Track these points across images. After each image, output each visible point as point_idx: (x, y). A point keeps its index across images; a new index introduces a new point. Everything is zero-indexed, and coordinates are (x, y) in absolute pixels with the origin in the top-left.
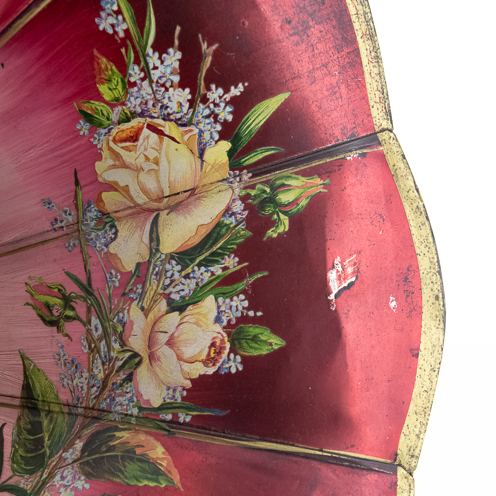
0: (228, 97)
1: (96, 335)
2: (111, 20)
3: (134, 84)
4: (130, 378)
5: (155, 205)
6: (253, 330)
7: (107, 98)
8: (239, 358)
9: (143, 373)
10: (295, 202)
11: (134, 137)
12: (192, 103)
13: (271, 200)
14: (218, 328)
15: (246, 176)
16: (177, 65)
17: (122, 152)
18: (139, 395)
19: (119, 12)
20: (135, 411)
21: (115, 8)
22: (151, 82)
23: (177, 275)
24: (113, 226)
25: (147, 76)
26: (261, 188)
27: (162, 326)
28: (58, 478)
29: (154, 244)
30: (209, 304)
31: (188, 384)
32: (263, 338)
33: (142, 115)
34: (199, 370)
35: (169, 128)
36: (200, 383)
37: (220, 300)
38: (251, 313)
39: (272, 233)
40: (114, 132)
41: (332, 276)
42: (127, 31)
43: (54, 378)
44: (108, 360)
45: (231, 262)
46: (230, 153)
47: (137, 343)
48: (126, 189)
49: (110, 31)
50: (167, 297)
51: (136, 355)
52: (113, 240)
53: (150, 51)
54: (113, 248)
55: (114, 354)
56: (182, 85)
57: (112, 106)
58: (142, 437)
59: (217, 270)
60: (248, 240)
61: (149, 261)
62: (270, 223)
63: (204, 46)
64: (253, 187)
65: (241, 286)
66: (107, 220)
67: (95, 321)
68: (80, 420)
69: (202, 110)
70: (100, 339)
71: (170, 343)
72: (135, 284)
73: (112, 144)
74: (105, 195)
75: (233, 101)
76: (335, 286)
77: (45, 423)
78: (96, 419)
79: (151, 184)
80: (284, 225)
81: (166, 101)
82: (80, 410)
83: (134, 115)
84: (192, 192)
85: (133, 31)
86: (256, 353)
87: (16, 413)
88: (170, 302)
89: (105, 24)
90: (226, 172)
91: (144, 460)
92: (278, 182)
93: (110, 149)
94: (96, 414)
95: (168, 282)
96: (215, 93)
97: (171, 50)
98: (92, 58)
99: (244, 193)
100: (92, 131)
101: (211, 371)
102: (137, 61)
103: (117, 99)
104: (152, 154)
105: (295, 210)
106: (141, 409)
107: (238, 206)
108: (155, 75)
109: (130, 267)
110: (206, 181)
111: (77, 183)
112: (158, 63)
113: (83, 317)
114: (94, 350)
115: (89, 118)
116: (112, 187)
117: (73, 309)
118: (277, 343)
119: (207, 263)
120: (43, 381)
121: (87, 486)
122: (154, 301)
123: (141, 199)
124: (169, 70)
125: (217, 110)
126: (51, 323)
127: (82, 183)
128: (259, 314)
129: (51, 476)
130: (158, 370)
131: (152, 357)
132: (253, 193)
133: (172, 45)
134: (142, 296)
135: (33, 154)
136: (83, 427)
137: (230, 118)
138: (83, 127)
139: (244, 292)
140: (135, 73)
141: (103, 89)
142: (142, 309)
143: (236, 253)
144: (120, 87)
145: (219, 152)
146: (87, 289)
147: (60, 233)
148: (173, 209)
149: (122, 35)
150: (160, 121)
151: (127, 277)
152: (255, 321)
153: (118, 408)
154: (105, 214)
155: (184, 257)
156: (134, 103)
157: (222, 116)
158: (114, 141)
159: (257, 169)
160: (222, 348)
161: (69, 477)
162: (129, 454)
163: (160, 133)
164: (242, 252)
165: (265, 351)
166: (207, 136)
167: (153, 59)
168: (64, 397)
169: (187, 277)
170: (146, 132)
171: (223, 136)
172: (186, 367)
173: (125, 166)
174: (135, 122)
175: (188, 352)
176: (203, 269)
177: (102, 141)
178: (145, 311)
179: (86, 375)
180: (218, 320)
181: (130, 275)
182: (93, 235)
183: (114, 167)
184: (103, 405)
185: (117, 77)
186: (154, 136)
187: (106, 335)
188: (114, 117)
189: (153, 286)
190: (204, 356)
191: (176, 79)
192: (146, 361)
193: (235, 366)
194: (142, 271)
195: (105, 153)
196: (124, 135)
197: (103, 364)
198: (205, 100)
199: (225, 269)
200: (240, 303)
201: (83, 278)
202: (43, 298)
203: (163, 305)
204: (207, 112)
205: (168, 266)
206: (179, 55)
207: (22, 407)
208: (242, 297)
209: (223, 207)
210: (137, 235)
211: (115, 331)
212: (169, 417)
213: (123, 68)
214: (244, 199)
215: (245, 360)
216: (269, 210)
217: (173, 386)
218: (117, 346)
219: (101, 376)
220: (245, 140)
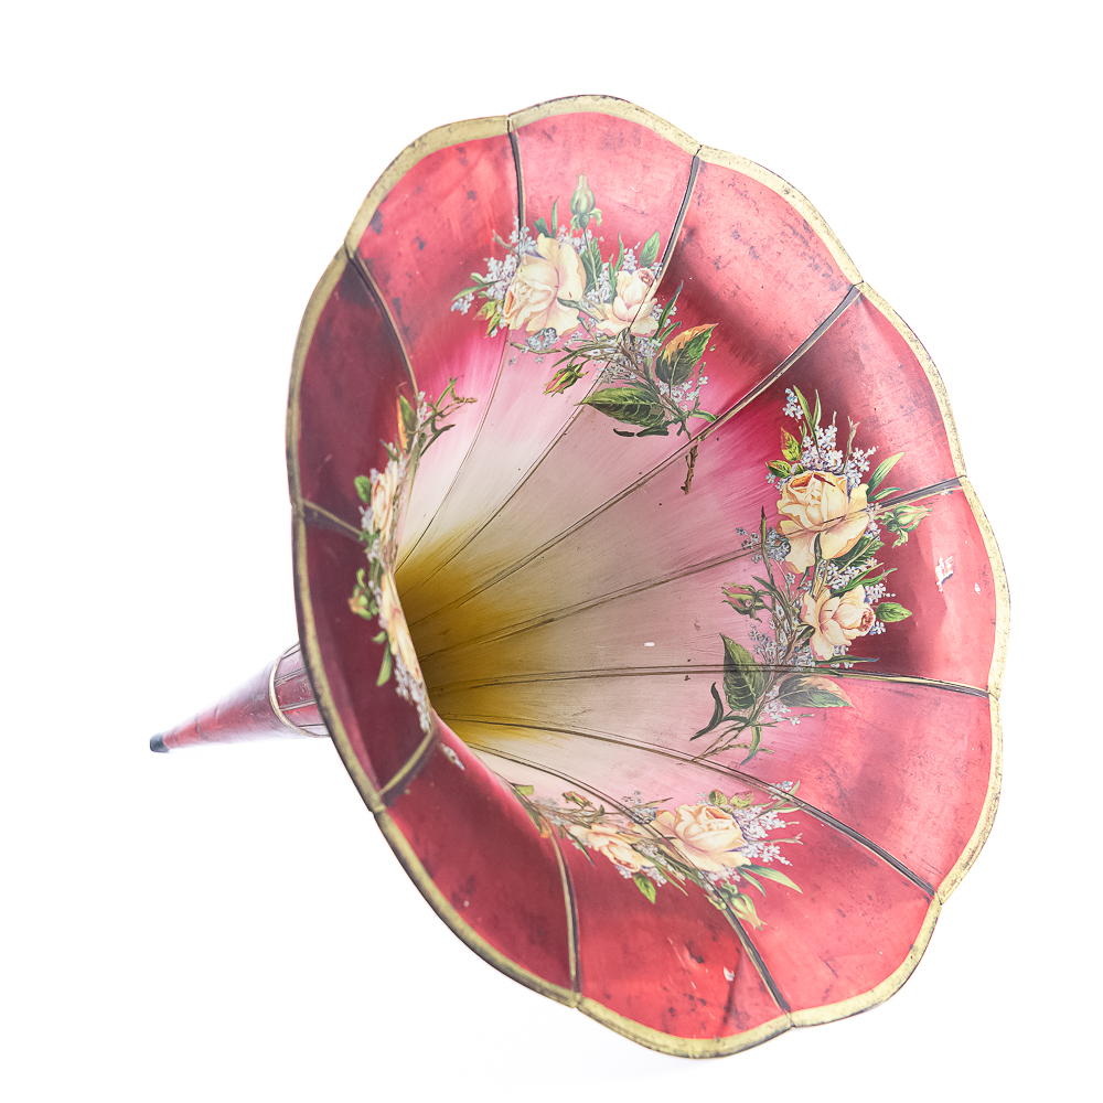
0: (866, 455)
1: (780, 617)
2: (793, 409)
3: (807, 449)
4: (807, 643)
5: (818, 528)
6: (890, 606)
7: (788, 458)
8: (882, 624)
9: (816, 639)
10: (911, 523)
11: (805, 484)
12: (843, 460)
13: (895, 522)
14: (867, 605)
15: (878, 507)
16: (834, 436)
17: (797, 494)
18: (815, 653)
19: (798, 404)
20: (813, 664)
21: (796, 401)
22: (817, 447)
23: (836, 573)
24: (787, 544)
25: (815, 443)
26: (887, 515)
27: (827, 607)
28: (767, 708)
29: (818, 554)
30: (859, 591)
31: (850, 643)
32: (897, 610)
33: (811, 468)
34: (856, 634)
35: (829, 477)
36: (857, 642)
37: (867, 587)
38: (888, 595)
39: (897, 543)
40: (791, 480)
41: (938, 570)
42: (803, 415)
43: (751, 649)
44: (790, 633)
45: (872, 563)
46: (868, 492)
47: (811, 619)
48: (798, 518)
49: (792, 416)
50: (830, 587)
51: (811, 627)
52: (788, 553)
53: (817, 427)
54: (788, 558)
55: (794, 628)
56: (837, 449)
57: (791, 464)
58: (820, 680)
59: (863, 568)
60: (882, 548)
61: (816, 566)
62: (896, 537)
63: (851, 424)
64: (883, 514)
65: (880, 578)
66: (783, 540)
67: (778, 607)
68: (773, 673)
69: (850, 464)
70: (783, 619)
71: (834, 617)
72: (806, 581)
73: (789, 488)
74: (782, 523)
75: (870, 458)
76: (940, 576)
77: (747, 678)
78: (786, 672)
79: (815, 514)
80: (905, 538)
81: (826, 459)
82: (772, 668)
83: (805, 469)
84: (843, 518)
85: (807, 416)
86: (893, 621)
87: (722, 675)
88: (832, 590)
89: (789, 411)
90: (865, 505)
91: (824, 692)
92: (899, 511)
93: (788, 491)
94: (783, 669)
95: (830, 578)
96: (858, 454)
97: (830, 427)
98: (780, 433)
99: (877, 518)
100: (776, 480)
101: (864, 634)
102: (809, 434)
103: (795, 459)
104: (816, 494)
105: (910, 528)
106: (817, 662)
107: (874, 527)
108: (820, 442)
109: (802, 570)
110: (852, 511)
111: (763, 515)
112: (822, 435)
113: (770, 606)
114: (779, 627)
115: (774, 471)
116: (787, 517)
117: (762, 601)
118: (907, 613)
119: (855, 564)
120: (741, 651)
121: (789, 711)
122: (821, 591)
123: (808, 524)
124: (829, 439)
125: (859, 464)
126: (745, 612)
127: (766, 516)
128: (894, 595)
129: (761, 707)
130: (827, 636)
131: (822, 628)
132: (883, 518)
133: (831, 424)
134: (812, 588)
135: (734, 497)
136: (776, 678)
137: (867, 469)
138: (771, 478)
139: (882, 582)
140: (807, 441)
141: (786, 452)
142: (813, 596)
143: (875, 557)
144: (797, 451)
145: (860, 491)
146: (771, 587)
147: (749, 550)
148: (828, 530)
149: (800, 418)
150: (822, 472)
151: (800, 577)
152: (891, 600)
153: (800, 663)
154: (782, 536)
155: (840, 561)
156: (806, 461)
157: (862, 469)
158: (791, 486)
159: (885, 503)
160: (871, 619)
161: (775, 707)
162: (814, 690)
163: (823, 480)
164: (879, 556)
165: (899, 619)
166: (852, 481)
167: (819, 432)
168: (759, 660)
169: (843, 573)
170: (813, 479)
171: (863, 481)
172: (847, 632)
173: (798, 503)
174: (806, 474)
175: (847, 623)
176: (853, 568)
177: (783, 486)
178: (815, 598)
179: (774, 643)
180: (866, 600)
181: (802, 575)
182: (773, 551)
183: (790, 503)
184: (789, 663)
185: (796, 444)
186: (818, 482)
187: (787, 616)
188: (792, 471)
189: (819, 581)
190: (859, 625)
191: (834, 445)
192: (818, 630)
193: (880, 629)
194: (810, 573)
195: (785, 495)
196: (798, 482)
197: (787, 635)
198: (851, 458)
199: (868, 567)
200: (880, 589)
201: (768, 580)
202: (737, 596)
203: (828, 593)
204: (853, 465)
205: (829, 568)
206: (836, 429)
207: (726, 671)
208: (881, 585)
209: (864, 527)
210: (805, 548)
211: (794, 612)
212: (838, 666)
213: (799, 439)
214: (877, 522)
215: (886, 625)
216: (894, 528)
217: (838, 645)
218: (796, 623)
219: (786, 643)
220: (877, 484)
